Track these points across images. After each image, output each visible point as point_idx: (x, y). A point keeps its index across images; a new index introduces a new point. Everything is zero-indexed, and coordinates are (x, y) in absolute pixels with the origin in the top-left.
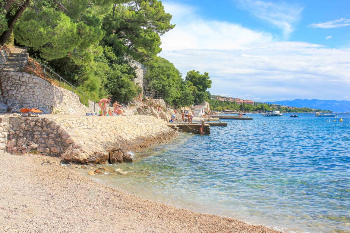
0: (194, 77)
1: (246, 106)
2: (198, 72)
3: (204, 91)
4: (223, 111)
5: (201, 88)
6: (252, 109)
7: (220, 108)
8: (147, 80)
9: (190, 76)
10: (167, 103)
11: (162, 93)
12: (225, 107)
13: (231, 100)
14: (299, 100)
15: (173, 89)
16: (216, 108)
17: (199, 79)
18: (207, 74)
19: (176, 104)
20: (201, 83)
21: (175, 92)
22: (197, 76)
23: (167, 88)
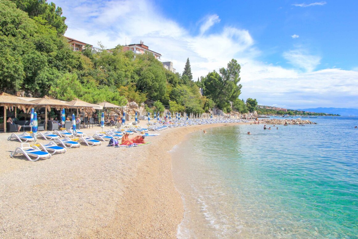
0: (250, 101)
1: (280, 112)
2: (252, 99)
3: (254, 107)
4: (267, 114)
5: (253, 105)
6: (284, 113)
7: (266, 113)
8: (233, 106)
9: (248, 100)
10: (239, 112)
11: (238, 110)
12: (268, 113)
13: (274, 109)
14: (321, 108)
15: (241, 108)
16: (263, 113)
17: (252, 101)
18: (255, 100)
19: (242, 113)
20: (252, 103)
21: (241, 109)
22: (251, 100)
23: (239, 108)
